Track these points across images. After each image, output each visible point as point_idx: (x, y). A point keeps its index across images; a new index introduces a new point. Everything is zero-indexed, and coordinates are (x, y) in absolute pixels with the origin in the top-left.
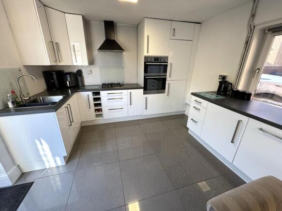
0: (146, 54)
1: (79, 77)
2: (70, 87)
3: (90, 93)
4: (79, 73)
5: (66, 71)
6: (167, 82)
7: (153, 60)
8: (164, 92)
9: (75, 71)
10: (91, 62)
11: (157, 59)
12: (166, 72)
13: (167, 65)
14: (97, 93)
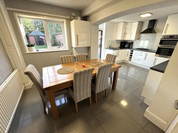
0: (164, 34)
1: (131, 45)
2: (126, 48)
3: (130, 50)
4: (132, 43)
5: (128, 42)
7: (169, 38)
9: (130, 42)
10: (138, 38)
14: (132, 51)
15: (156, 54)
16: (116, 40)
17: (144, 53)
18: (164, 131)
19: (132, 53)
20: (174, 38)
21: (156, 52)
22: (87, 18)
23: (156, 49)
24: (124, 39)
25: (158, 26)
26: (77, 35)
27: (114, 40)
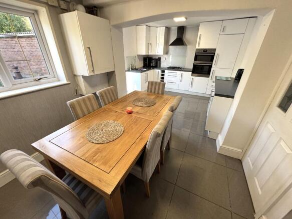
0: (197, 47)
1: (158, 62)
2: (153, 67)
3: (160, 71)
4: (159, 59)
5: (154, 58)
6: (212, 69)
7: (203, 52)
8: (209, 77)
9: (157, 57)
10: (166, 52)
11: (205, 51)
12: (213, 61)
13: (214, 56)
14: (163, 71)
15: (192, 73)
16: (138, 55)
17: (179, 73)
18: (240, 159)
19: (163, 75)
20: (208, 52)
21: (192, 70)
22: (96, 10)
23: (191, 67)
24: (150, 54)
25: (188, 36)
26: (89, 48)
27: (134, 55)
